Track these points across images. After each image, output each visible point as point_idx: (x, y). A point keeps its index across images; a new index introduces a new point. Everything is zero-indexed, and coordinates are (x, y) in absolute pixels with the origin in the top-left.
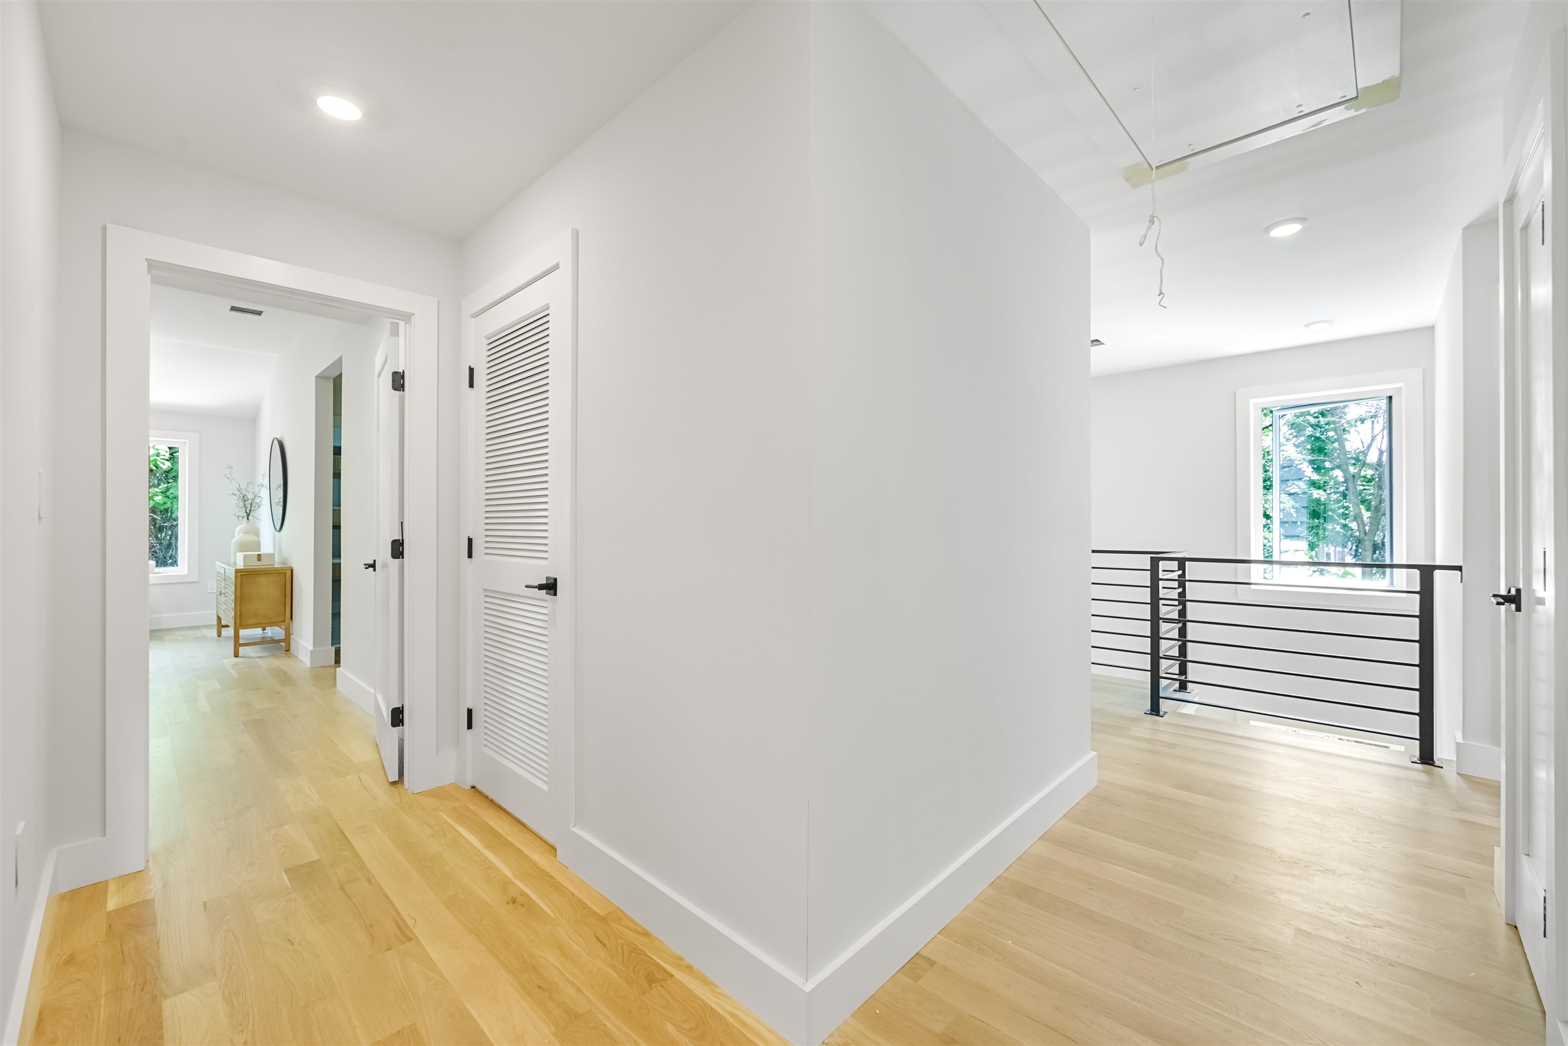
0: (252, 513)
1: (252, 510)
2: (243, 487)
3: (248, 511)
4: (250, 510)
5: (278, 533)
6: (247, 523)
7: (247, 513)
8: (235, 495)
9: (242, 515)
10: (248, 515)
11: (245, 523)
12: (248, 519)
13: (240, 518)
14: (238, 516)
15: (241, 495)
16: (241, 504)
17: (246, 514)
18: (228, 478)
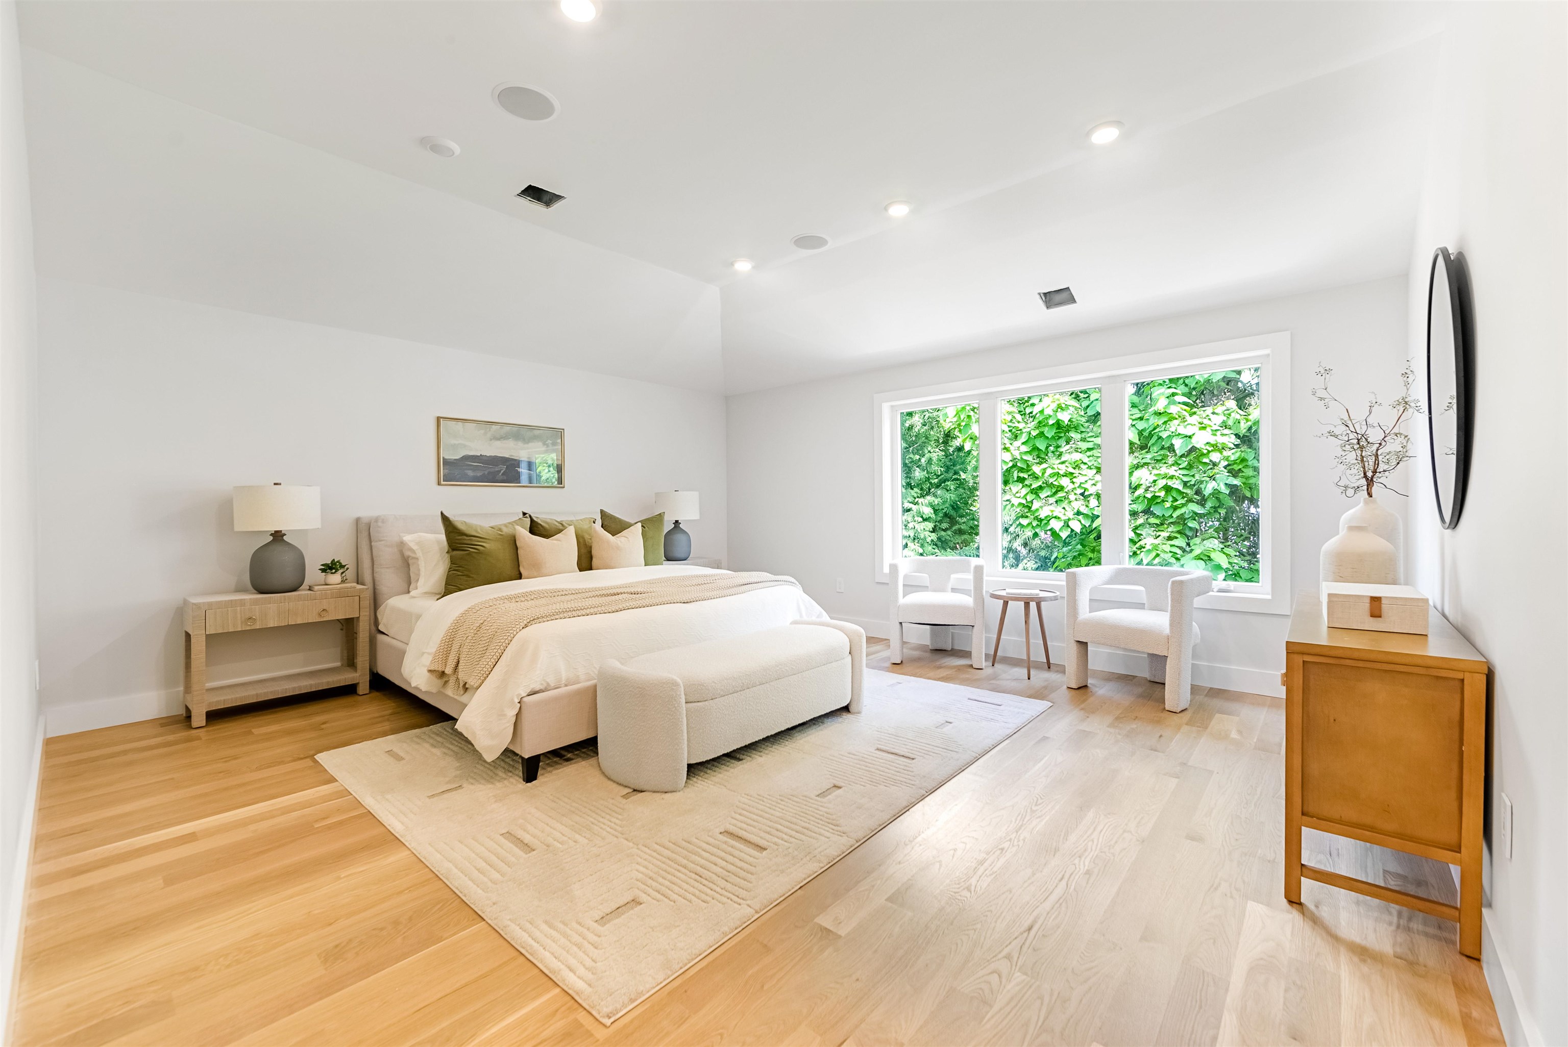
0: (1380, 479)
1: (1380, 469)
2: (1359, 415)
3: (1370, 474)
4: (1375, 472)
5: (1449, 531)
6: (1366, 502)
7: (1367, 479)
8: (1336, 436)
9: (1356, 485)
10: (1370, 482)
11: (1362, 504)
12: (1370, 495)
13: (1350, 492)
14: (1346, 487)
15: (1352, 436)
16: (1352, 457)
17: (1364, 482)
18: (1321, 399)
